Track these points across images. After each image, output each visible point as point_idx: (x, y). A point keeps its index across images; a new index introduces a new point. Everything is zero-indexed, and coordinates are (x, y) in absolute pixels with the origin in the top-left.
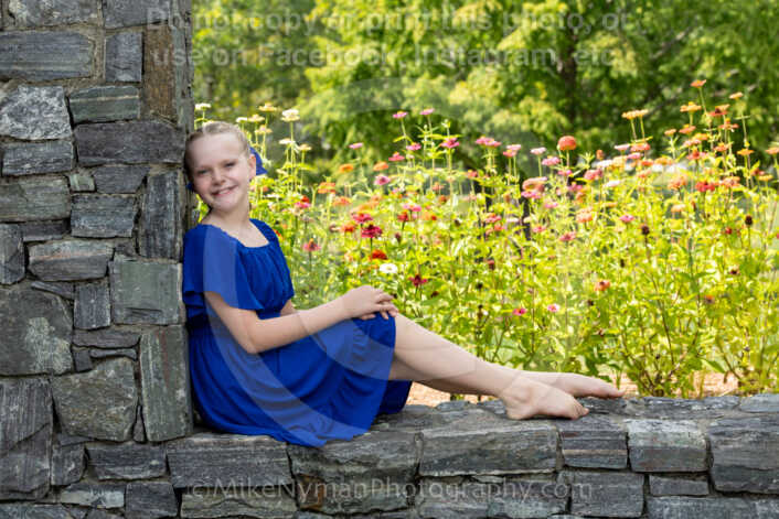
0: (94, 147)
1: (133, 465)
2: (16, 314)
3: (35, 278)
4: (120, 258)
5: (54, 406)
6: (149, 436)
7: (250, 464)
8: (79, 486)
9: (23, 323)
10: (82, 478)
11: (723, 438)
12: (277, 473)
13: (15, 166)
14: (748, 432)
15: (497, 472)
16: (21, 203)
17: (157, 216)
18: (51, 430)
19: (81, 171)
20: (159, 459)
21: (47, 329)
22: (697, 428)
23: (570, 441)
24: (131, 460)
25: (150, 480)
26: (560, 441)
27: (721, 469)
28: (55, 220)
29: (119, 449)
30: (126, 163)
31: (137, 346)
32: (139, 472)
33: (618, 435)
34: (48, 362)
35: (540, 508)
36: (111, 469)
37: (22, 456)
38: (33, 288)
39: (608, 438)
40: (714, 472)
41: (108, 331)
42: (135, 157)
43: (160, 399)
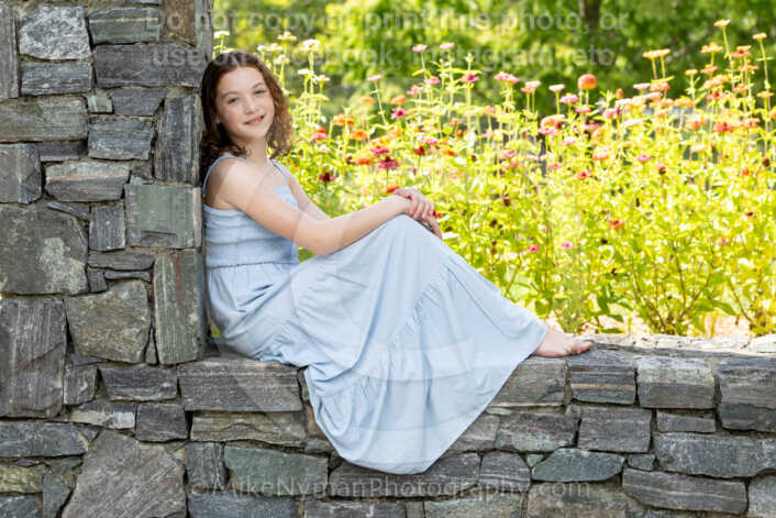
0: (112, 69)
1: (145, 387)
3: (52, 197)
4: (136, 181)
5: (68, 326)
6: (161, 358)
7: (260, 389)
8: (91, 405)
9: (38, 243)
10: (94, 398)
11: (732, 377)
12: (286, 399)
13: (34, 85)
14: (757, 371)
15: (505, 404)
16: (39, 124)
17: (174, 140)
18: (64, 350)
19: (99, 92)
20: (171, 381)
21: (62, 249)
22: (706, 366)
23: (578, 376)
24: (143, 381)
25: (161, 402)
26: (569, 375)
27: (728, 407)
28: (74, 141)
29: (131, 371)
30: (144, 86)
31: (151, 269)
33: (627, 371)
34: (63, 282)
35: (547, 441)
37: (36, 374)
38: (50, 208)
39: (617, 373)
40: (721, 410)
42: (154, 80)
43: (172, 322)
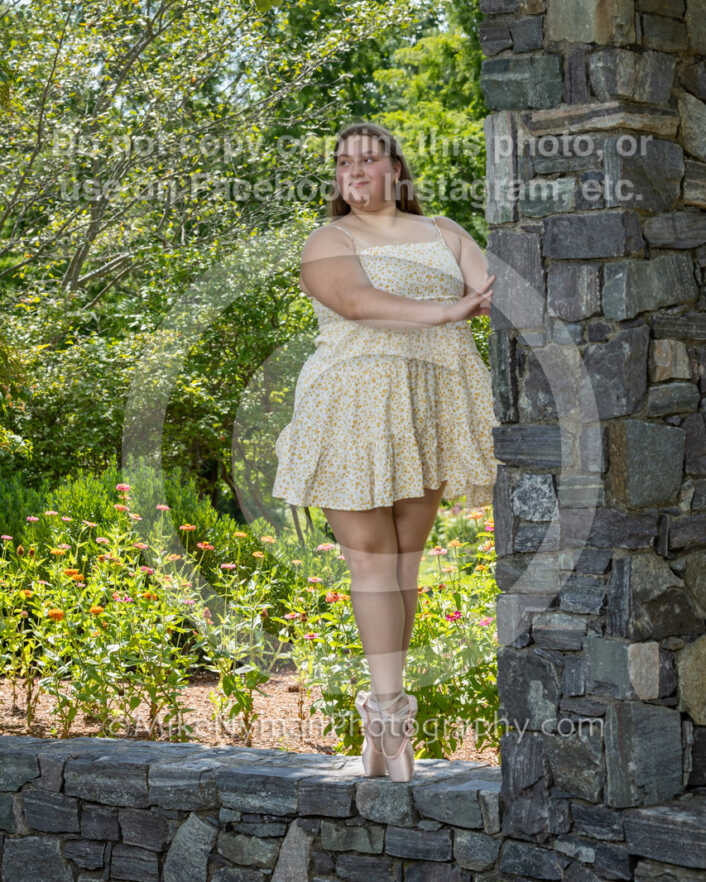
2: (522, 675)
32: (603, 834)
36: (586, 827)
41: (583, 699)
